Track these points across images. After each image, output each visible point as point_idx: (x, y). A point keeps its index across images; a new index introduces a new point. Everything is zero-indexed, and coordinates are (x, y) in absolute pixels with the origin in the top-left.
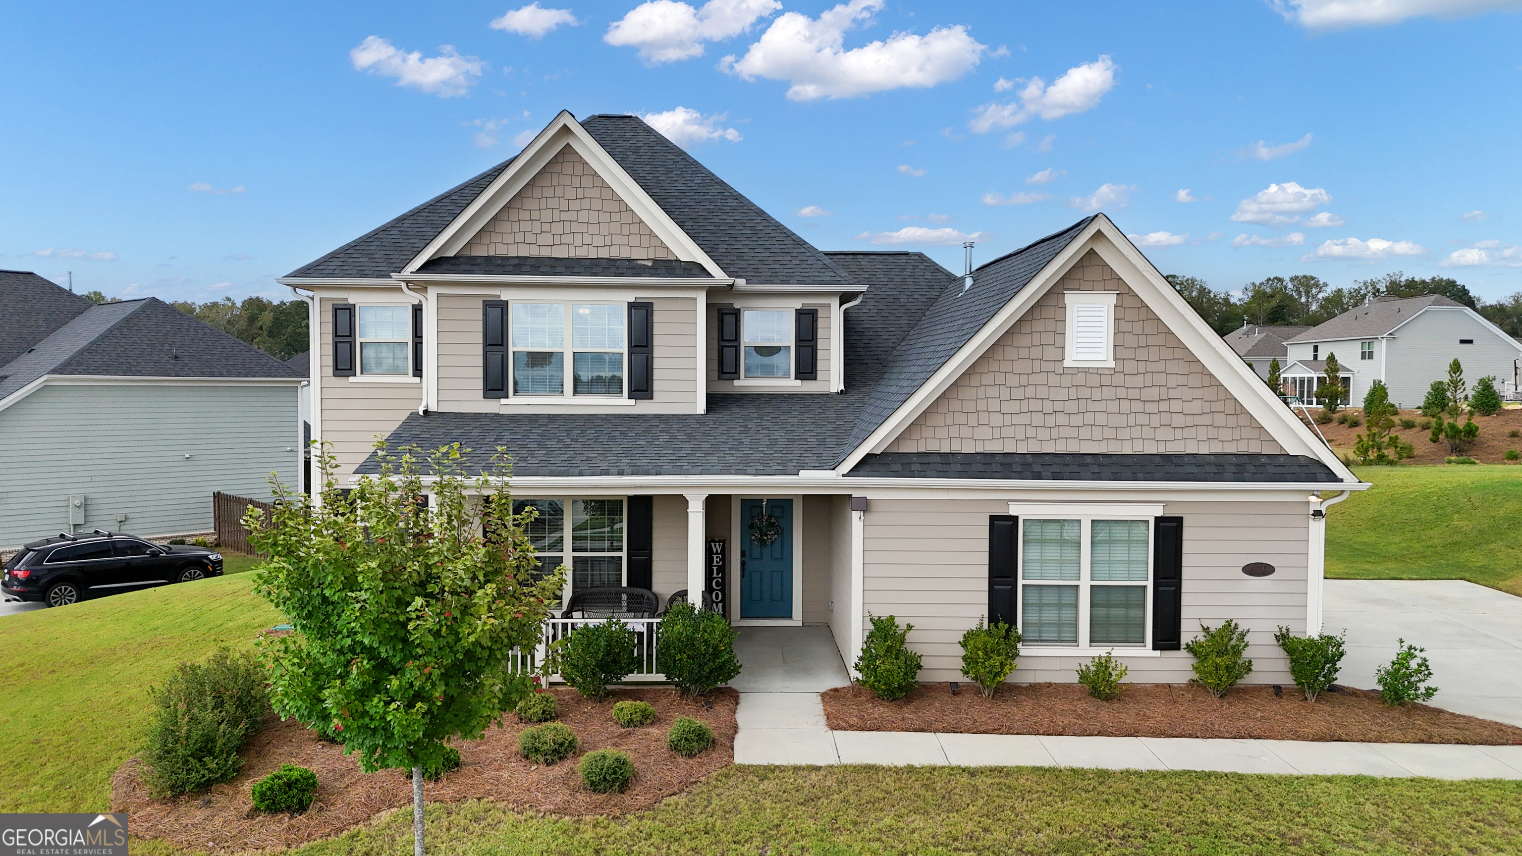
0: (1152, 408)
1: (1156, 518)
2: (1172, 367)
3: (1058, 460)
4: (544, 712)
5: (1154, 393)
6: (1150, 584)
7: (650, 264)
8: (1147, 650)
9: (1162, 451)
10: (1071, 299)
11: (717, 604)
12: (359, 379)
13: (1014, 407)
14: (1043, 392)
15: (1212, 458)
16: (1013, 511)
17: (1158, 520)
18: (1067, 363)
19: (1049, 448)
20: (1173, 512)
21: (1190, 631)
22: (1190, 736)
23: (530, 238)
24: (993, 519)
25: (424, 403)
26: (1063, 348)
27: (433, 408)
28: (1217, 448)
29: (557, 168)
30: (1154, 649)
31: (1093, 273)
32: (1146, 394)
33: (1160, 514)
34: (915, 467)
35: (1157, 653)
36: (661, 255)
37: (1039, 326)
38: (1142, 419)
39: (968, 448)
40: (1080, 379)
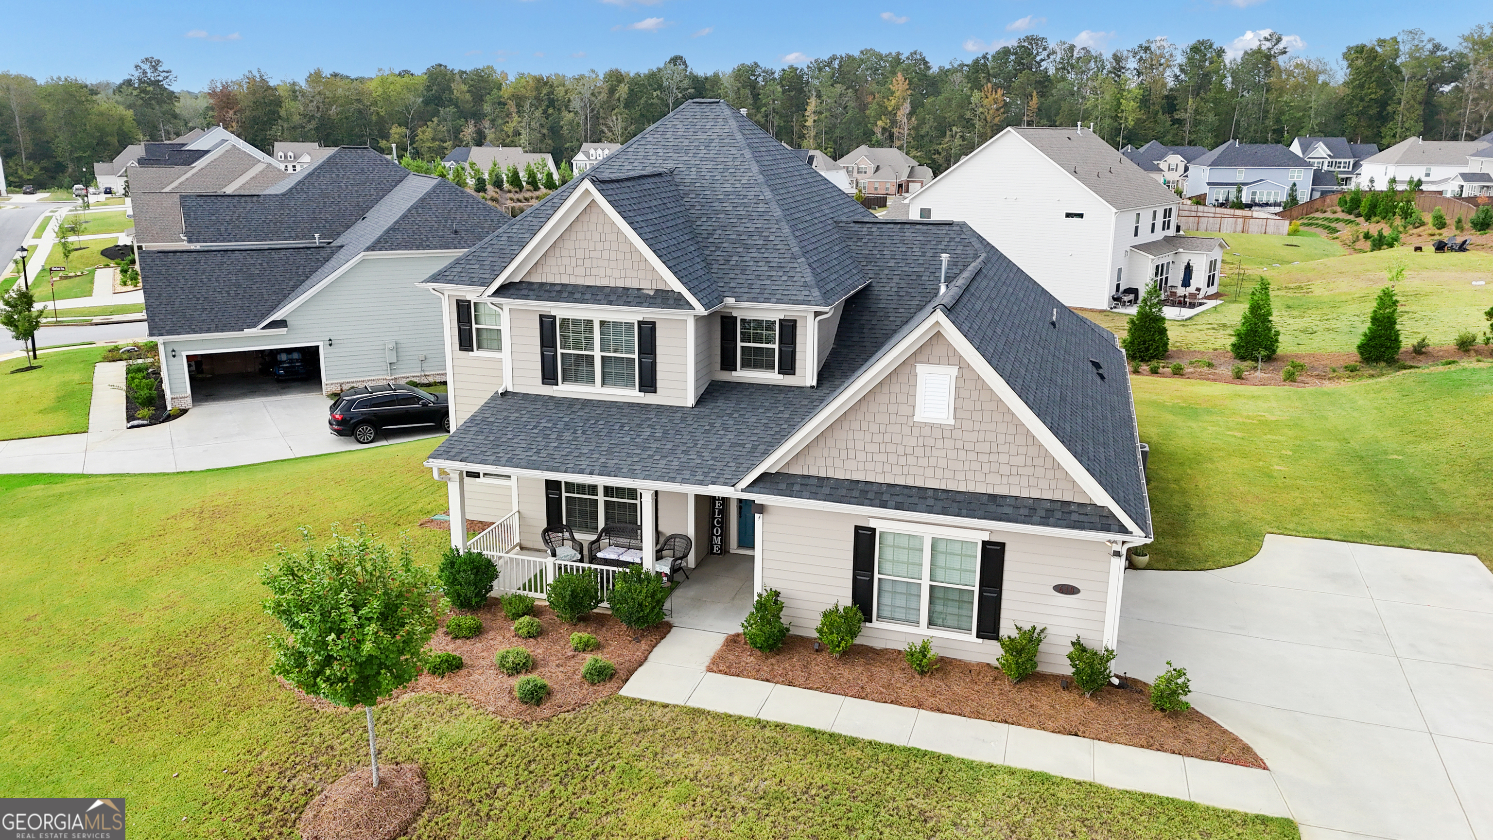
0: (985, 458)
1: (983, 542)
2: (1002, 428)
3: (906, 491)
4: (529, 632)
5: (986, 447)
6: (976, 590)
7: (652, 293)
8: (972, 637)
9: (990, 492)
10: (920, 368)
11: (717, 537)
12: (476, 353)
13: (874, 448)
14: (897, 439)
15: (1031, 501)
16: (872, 524)
17: (984, 543)
18: (916, 419)
19: (901, 481)
20: (995, 539)
21: (1007, 629)
22: (960, 715)
23: (570, 270)
24: (857, 528)
25: (504, 386)
26: (914, 407)
27: (510, 389)
28: (1036, 494)
29: (586, 218)
30: (978, 637)
31: (939, 350)
32: (979, 447)
33: (986, 539)
34: (797, 487)
35: (980, 640)
36: (661, 287)
37: (895, 388)
38: (975, 466)
39: (840, 475)
40: (926, 431)
